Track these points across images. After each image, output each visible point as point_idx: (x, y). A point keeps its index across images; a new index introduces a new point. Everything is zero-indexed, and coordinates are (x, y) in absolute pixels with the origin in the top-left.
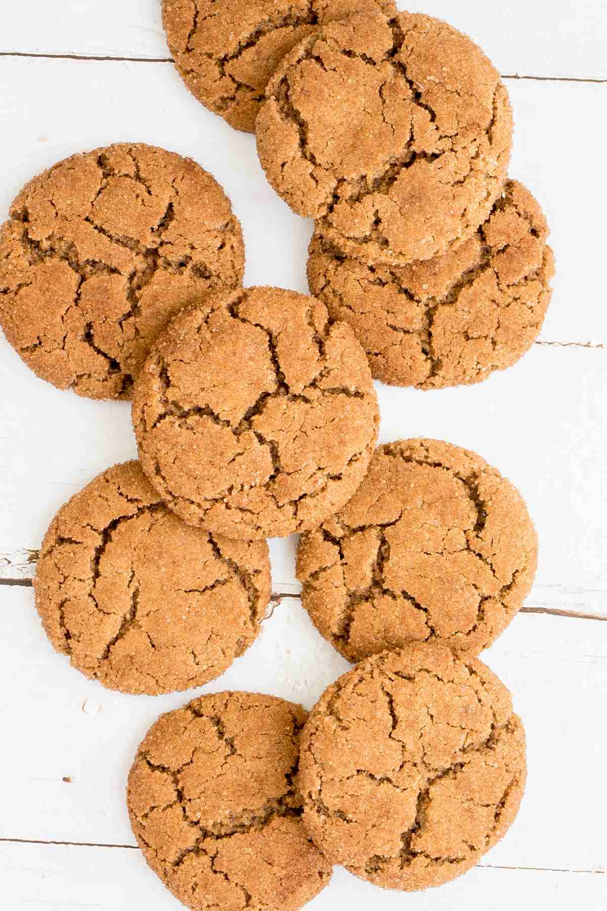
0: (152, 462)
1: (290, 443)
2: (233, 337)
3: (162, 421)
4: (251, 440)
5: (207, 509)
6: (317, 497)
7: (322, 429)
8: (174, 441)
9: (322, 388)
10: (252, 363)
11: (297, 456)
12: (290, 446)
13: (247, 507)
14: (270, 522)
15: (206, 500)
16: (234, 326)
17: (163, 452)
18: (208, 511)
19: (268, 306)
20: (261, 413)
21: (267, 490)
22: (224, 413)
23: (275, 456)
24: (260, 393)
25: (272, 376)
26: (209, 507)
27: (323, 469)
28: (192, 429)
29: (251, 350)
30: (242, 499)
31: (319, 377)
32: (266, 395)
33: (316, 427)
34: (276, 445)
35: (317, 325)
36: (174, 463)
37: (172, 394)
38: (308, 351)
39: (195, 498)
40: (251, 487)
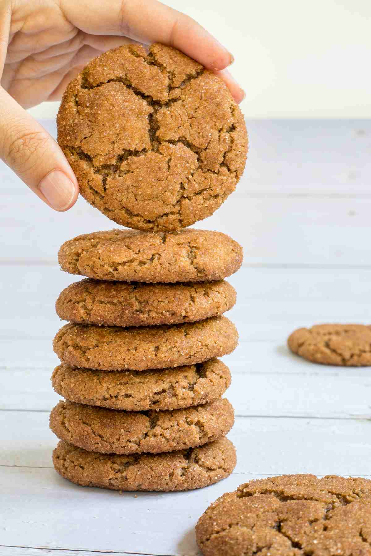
0: (123, 212)
1: (191, 130)
2: (103, 98)
3: (107, 183)
4: (168, 148)
5: (179, 211)
6: (233, 148)
7: (201, 107)
8: (125, 187)
9: (177, 86)
10: (127, 104)
11: (201, 134)
12: (192, 132)
13: (200, 189)
14: (221, 186)
15: (174, 206)
16: (97, 92)
17: (125, 199)
18: (181, 212)
19: (105, 66)
20: (158, 128)
21: (202, 170)
22: (138, 145)
23: (189, 145)
24: (147, 117)
25: (145, 103)
26: (179, 209)
27: (222, 129)
28: (129, 171)
29: (120, 98)
30: (194, 186)
31: (170, 81)
32: (151, 116)
33: (196, 109)
34: (184, 139)
35: (141, 54)
36: (137, 200)
37: (99, 162)
38: (151, 71)
39: (167, 210)
40: (192, 175)
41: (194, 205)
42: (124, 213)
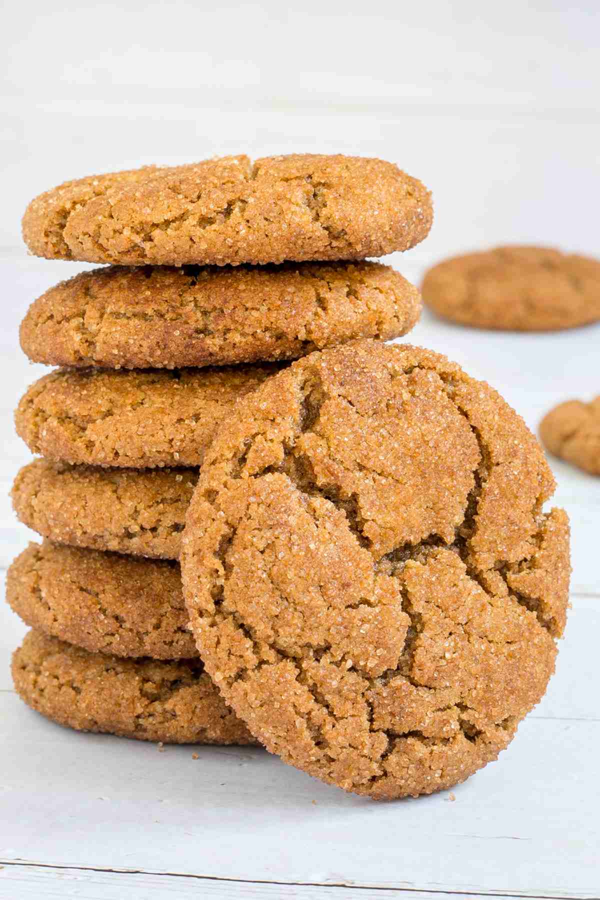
3: (275, 474)
4: (392, 594)
5: (266, 662)
7: (493, 647)
8: (283, 517)
9: (512, 585)
12: (440, 641)
13: (327, 697)
15: (274, 645)
17: (255, 524)
18: (264, 666)
22: (374, 525)
24: (432, 530)
26: (271, 659)
27: (464, 708)
28: (316, 517)
31: (516, 565)
32: (438, 539)
33: (486, 637)
36: (262, 552)
39: (262, 629)
40: (353, 669)
41: (292, 693)
42: (222, 533)
